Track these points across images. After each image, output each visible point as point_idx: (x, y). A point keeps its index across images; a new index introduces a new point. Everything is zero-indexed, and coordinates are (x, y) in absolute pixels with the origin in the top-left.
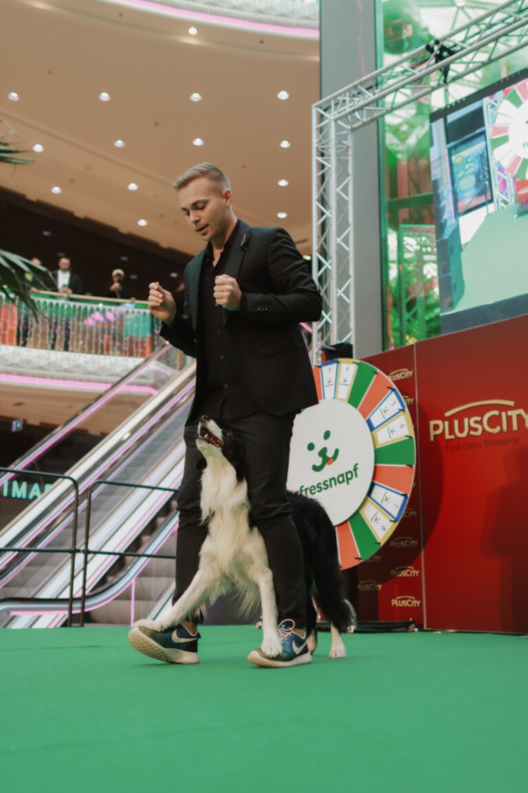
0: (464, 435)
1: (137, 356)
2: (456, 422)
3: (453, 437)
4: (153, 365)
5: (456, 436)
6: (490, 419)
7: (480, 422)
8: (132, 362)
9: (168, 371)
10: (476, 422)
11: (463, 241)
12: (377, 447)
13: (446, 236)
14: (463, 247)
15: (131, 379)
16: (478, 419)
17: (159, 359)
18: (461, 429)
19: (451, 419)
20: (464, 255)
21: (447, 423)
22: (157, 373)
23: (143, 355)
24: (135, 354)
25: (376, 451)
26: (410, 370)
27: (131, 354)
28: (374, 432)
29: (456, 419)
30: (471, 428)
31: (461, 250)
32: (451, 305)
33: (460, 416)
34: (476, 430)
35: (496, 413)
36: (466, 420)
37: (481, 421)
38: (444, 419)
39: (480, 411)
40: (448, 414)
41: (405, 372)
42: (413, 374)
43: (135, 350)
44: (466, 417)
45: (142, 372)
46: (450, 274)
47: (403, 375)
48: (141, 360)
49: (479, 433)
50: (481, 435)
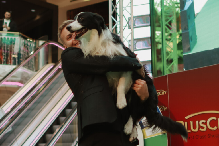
0: (196, 130)
1: (10, 64)
2: (192, 123)
3: (189, 131)
4: (21, 69)
5: (191, 131)
6: (211, 122)
7: (205, 124)
8: (9, 68)
9: (29, 72)
10: (203, 123)
11: (196, 12)
12: (146, 138)
13: (186, 8)
14: (196, 15)
15: (9, 78)
16: (204, 121)
17: (24, 66)
18: (195, 127)
19: (188, 121)
20: (197, 21)
21: (186, 123)
22: (22, 74)
23: (15, 64)
24: (9, 63)
25: (145, 140)
26: (165, 90)
27: (7, 63)
28: (144, 129)
29: (191, 121)
30: (200, 127)
31: (195, 17)
32: (189, 50)
33: (194, 119)
34: (203, 128)
35: (214, 118)
36: (197, 122)
37: (206, 122)
38: (185, 121)
39: (206, 117)
40: (187, 118)
41: (162, 91)
42: (167, 93)
43: (9, 61)
44: (197, 120)
45: (14, 74)
46: (188, 31)
47: (161, 93)
48: (14, 67)
49: (205, 130)
50: (206, 130)
